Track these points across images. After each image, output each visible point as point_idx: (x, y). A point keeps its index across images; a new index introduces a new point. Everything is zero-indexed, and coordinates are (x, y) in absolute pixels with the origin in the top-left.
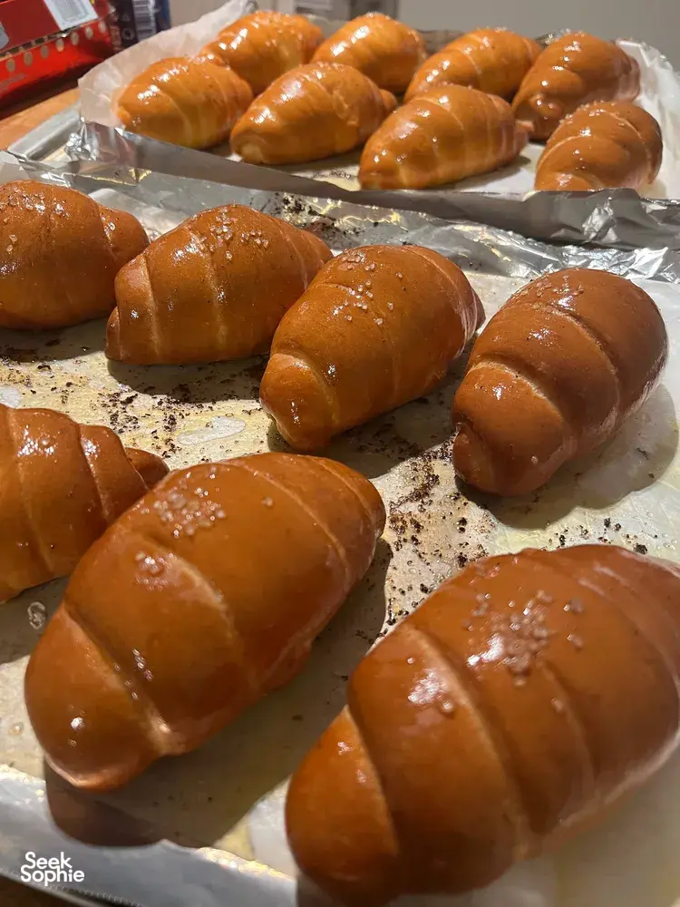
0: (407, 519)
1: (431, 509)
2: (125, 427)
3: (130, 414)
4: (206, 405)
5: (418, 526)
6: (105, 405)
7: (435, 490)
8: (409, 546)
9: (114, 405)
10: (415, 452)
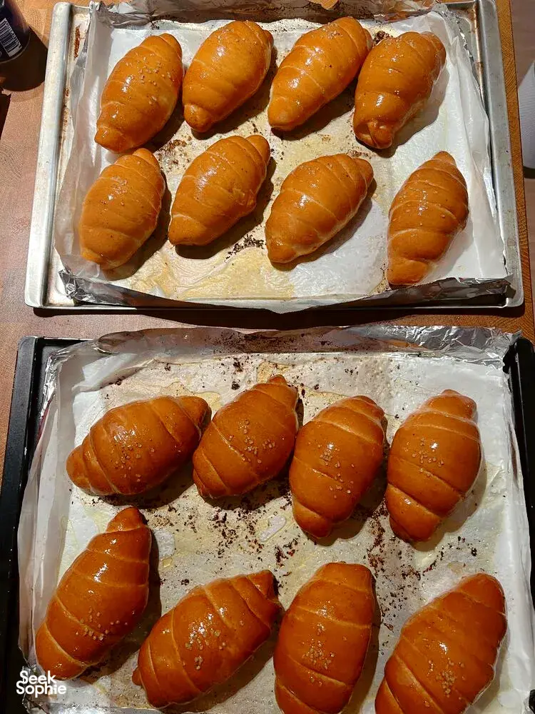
0: (376, 558)
1: (385, 549)
2: (232, 538)
3: (230, 528)
4: (262, 509)
5: (382, 562)
6: (216, 527)
7: (384, 536)
8: (380, 573)
9: (220, 525)
10: (370, 515)
